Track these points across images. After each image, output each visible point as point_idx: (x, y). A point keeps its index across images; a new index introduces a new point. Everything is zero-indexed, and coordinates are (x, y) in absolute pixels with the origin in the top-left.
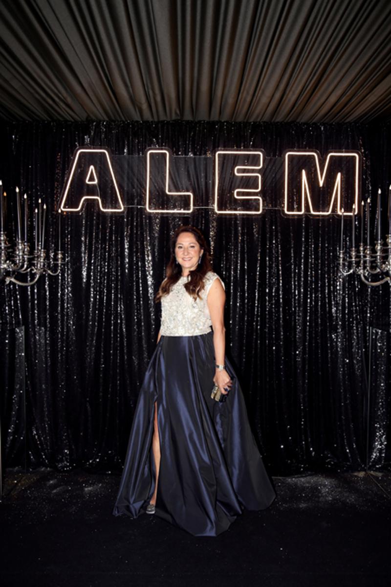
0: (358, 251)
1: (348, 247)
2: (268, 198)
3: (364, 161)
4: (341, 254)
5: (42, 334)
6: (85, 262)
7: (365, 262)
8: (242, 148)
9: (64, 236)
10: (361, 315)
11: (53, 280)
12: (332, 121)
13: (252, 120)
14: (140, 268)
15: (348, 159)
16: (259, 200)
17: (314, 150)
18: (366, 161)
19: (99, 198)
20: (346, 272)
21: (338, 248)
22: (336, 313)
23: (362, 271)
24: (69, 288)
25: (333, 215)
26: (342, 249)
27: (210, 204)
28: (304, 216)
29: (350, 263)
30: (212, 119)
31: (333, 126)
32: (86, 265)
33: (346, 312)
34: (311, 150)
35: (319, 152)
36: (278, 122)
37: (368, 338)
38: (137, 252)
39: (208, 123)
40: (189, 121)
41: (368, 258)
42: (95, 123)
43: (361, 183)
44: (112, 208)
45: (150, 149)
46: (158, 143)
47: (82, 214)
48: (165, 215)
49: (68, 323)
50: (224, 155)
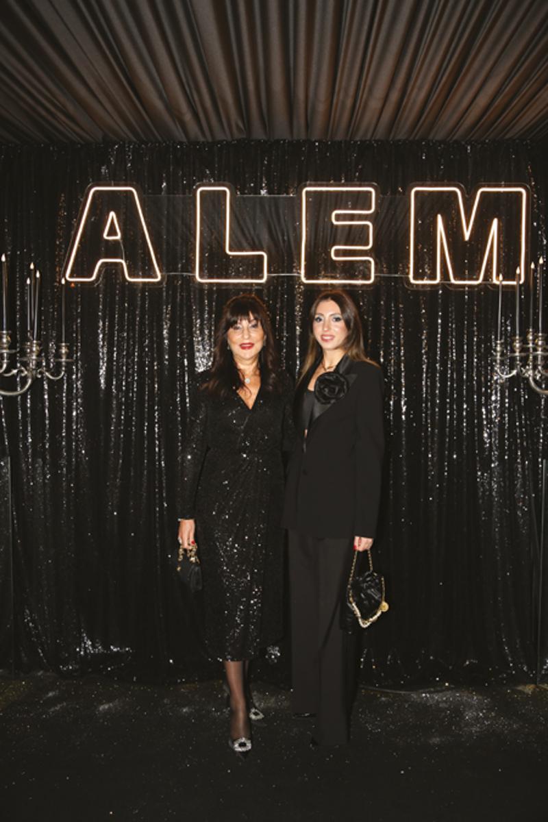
0: (524, 341)
1: (508, 335)
2: (383, 259)
3: (535, 200)
4: (499, 345)
5: (39, 468)
6: (103, 359)
7: (535, 358)
8: (343, 181)
9: (70, 319)
10: (529, 442)
11: (55, 387)
12: (485, 137)
13: (357, 138)
14: (186, 369)
15: (510, 195)
16: (369, 262)
17: (458, 183)
18: (538, 199)
19: (123, 262)
20: (507, 374)
21: (493, 337)
22: (490, 436)
23: (530, 372)
24: (79, 400)
25: (485, 285)
26: (499, 338)
27: (294, 270)
28: (440, 287)
29: (513, 359)
30: (295, 137)
31: (486, 146)
32: (105, 364)
33: (506, 436)
34: (452, 183)
35: (462, 186)
36: (399, 141)
37: (540, 477)
38: (181, 344)
39: (290, 143)
40: (260, 141)
41: (539, 352)
42: (117, 146)
43: (530, 234)
44: (143, 277)
45: (200, 186)
46: (213, 175)
47: (98, 286)
48: (224, 288)
49: (78, 452)
50: (315, 192)
